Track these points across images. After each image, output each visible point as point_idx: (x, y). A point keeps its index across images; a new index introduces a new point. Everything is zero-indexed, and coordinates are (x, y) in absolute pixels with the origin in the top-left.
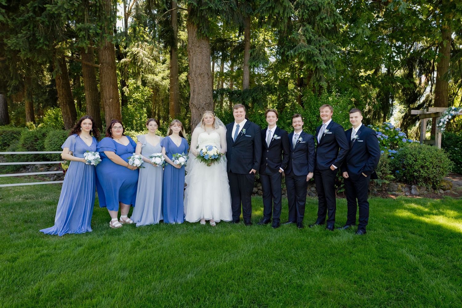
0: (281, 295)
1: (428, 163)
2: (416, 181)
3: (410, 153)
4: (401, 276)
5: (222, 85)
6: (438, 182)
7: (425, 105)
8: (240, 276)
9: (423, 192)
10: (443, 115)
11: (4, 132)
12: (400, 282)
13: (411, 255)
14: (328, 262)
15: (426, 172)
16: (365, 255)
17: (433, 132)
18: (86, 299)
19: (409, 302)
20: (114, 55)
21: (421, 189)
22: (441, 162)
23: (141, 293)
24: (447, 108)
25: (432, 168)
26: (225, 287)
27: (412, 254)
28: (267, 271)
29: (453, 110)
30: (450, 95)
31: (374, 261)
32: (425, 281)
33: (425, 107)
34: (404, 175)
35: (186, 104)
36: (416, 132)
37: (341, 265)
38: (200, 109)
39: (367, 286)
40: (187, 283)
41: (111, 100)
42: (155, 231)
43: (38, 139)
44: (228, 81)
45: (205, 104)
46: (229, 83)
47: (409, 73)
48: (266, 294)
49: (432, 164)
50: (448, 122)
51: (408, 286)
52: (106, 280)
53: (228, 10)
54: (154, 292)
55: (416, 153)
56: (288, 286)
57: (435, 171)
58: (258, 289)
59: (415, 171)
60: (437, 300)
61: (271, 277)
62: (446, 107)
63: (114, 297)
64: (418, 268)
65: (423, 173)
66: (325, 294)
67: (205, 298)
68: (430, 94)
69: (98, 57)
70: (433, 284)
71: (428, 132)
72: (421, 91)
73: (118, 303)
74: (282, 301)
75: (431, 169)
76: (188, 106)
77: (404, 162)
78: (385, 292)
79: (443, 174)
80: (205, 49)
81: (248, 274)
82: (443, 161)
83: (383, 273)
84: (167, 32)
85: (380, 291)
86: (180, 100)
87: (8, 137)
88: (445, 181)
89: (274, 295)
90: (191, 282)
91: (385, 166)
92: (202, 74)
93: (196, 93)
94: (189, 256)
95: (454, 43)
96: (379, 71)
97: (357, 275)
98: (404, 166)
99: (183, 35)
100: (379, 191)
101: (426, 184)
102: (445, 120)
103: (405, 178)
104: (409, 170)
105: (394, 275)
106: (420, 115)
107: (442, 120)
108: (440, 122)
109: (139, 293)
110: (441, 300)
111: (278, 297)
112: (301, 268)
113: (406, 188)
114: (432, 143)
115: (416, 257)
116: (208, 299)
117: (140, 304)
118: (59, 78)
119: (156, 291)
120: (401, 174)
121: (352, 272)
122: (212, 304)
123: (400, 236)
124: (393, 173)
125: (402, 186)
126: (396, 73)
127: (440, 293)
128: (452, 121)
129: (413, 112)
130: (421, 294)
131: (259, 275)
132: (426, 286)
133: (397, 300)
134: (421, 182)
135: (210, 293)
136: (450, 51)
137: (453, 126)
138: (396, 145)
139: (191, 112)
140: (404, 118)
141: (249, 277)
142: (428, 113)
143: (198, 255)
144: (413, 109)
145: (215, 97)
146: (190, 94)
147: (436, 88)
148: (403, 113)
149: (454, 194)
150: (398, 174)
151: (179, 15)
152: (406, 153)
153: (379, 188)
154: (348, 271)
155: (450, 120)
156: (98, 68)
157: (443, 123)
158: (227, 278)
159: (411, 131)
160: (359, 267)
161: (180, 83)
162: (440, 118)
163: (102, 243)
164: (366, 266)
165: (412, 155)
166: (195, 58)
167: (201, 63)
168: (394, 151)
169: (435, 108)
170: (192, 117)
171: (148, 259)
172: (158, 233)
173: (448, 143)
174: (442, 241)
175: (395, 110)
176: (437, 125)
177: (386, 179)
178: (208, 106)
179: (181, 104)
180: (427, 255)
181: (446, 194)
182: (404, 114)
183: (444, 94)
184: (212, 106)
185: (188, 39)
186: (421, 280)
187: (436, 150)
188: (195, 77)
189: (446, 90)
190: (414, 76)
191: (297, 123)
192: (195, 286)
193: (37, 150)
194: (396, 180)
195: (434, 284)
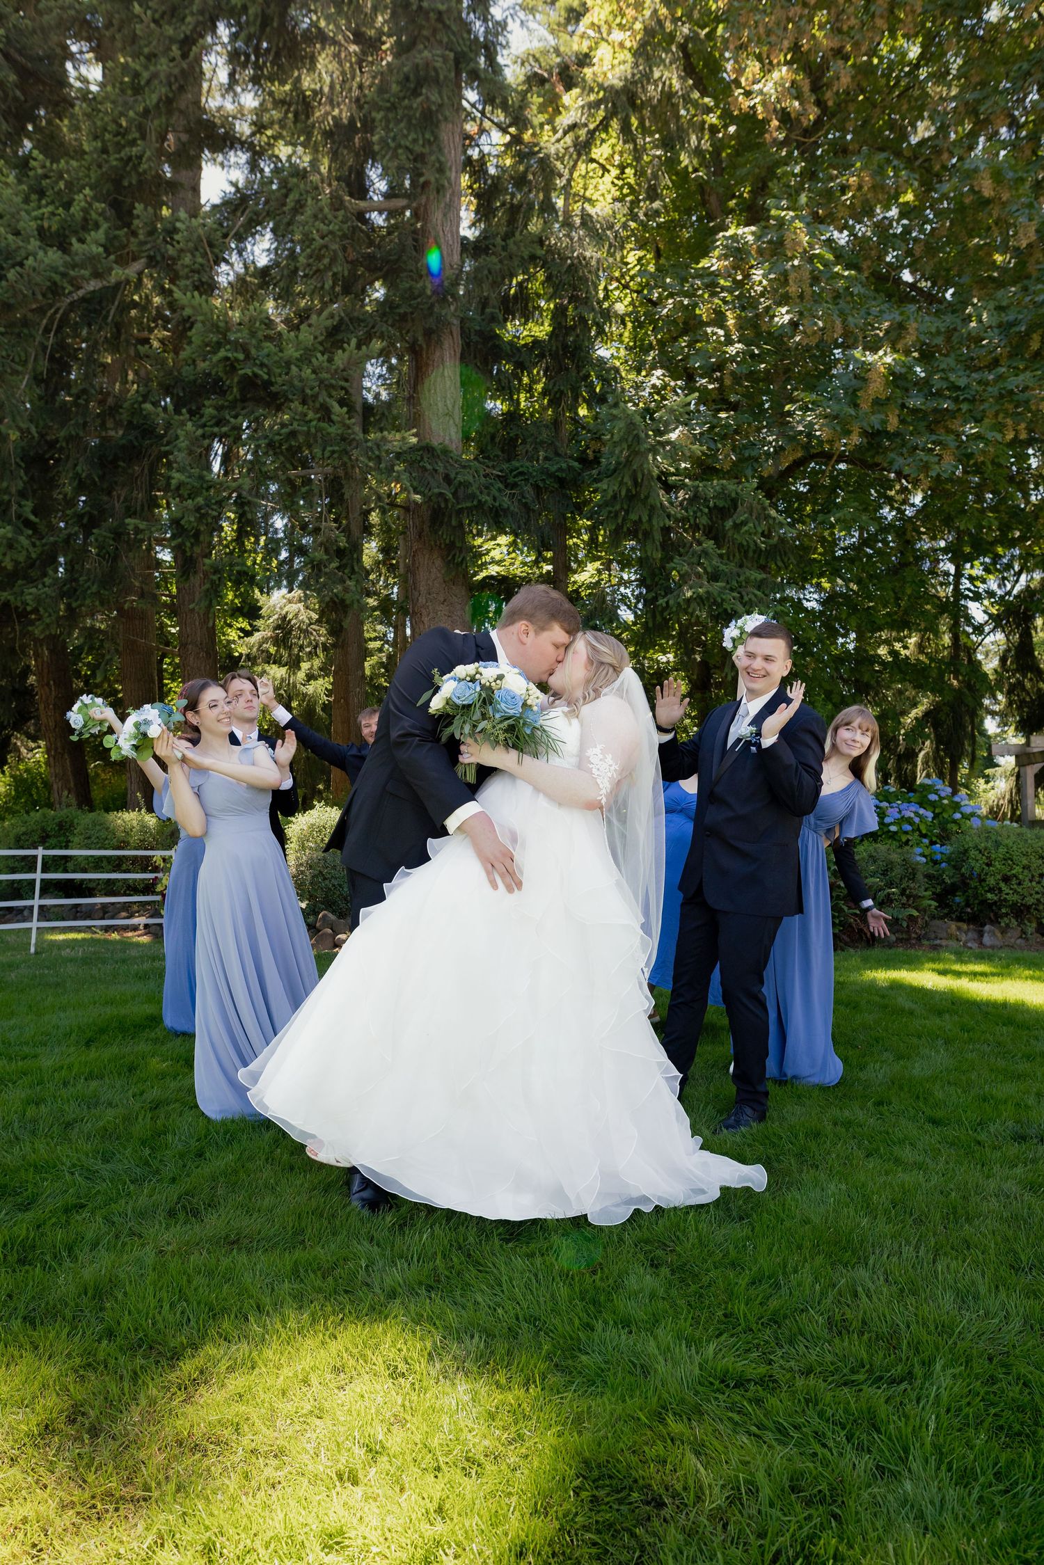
1: (1017, 870)
2: (994, 913)
3: (976, 848)
9: (1013, 941)
15: (1014, 890)
21: (1006, 933)
25: (1031, 881)
49: (1030, 870)
55: (989, 845)
59: (991, 890)
65: (1009, 893)
75: (1027, 883)
77: (964, 870)
98: (964, 881)
101: (1020, 923)
103: (968, 910)
104: (976, 888)
113: (969, 933)
124: (938, 896)
125: (959, 929)
134: (1006, 915)
152: (967, 846)
165: (980, 852)
194: (941, 911)
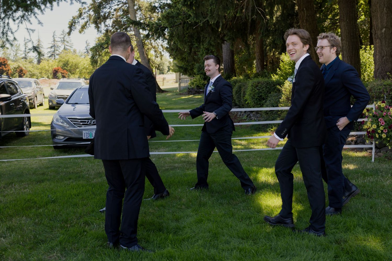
11: (259, 83)
118: (303, 10)
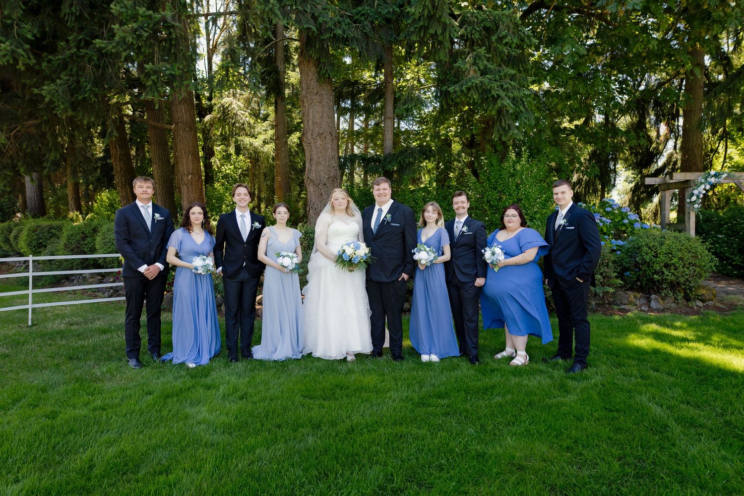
0: (453, 469)
1: (675, 260)
2: (658, 287)
3: (647, 245)
4: (641, 439)
5: (352, 150)
6: (693, 289)
7: (667, 170)
8: (388, 440)
9: (669, 305)
10: (696, 185)
12: (640, 449)
13: (656, 406)
14: (524, 417)
15: (673, 273)
16: (581, 405)
17: (681, 210)
18: (159, 474)
19: (657, 481)
20: (194, 111)
21: (665, 300)
22: (697, 257)
23: (240, 466)
24: (702, 173)
25: (683, 267)
26: (366, 456)
27: (656, 404)
28: (430, 431)
29: (712, 177)
30: (705, 153)
31: (596, 414)
32: (680, 447)
33: (668, 172)
34: (638, 279)
35: (299, 179)
36: (654, 211)
37: (544, 421)
38: (320, 186)
39: (588, 454)
40: (308, 450)
41: (190, 176)
42: (258, 370)
43: (87, 237)
44: (361, 142)
45: (328, 179)
46: (361, 146)
47: (640, 121)
48: (429, 467)
49: (683, 260)
50: (704, 195)
51: (654, 454)
52: (188, 445)
53: (360, 37)
54: (260, 464)
55: (656, 244)
56: (462, 454)
57: (687, 273)
58: (417, 459)
59: (656, 273)
60: (702, 477)
61: (436, 441)
62: (700, 172)
63: (200, 471)
64: (668, 427)
65: (669, 275)
66: (520, 468)
67: (336, 474)
68: (674, 152)
69: (170, 115)
70: (693, 451)
71: (672, 210)
72: (658, 148)
73: (206, 480)
74: (454, 478)
75: (681, 269)
76: (303, 182)
77: (637, 259)
78: (616, 465)
79: (700, 276)
80: (326, 97)
81: (401, 436)
82: (700, 256)
83: (612, 435)
84: (269, 74)
85: (609, 463)
86: (291, 173)
87: (45, 234)
88: (704, 288)
89: (442, 470)
90: (314, 449)
91: (607, 265)
92: (322, 134)
93: (314, 163)
94: (310, 409)
95: (708, 72)
96: (592, 120)
97: (570, 438)
98: (637, 265)
99: (293, 76)
100: (598, 304)
101: (674, 293)
102: (700, 192)
103: (639, 283)
104: (645, 270)
105: (631, 438)
106: (659, 185)
107: (696, 192)
108: (693, 195)
109: (237, 465)
110: (708, 477)
111: (448, 472)
112: (482, 426)
113: (641, 300)
114: (680, 228)
115: (664, 407)
116: (341, 475)
117: (239, 482)
118: (115, 147)
119: (263, 462)
120: (632, 278)
121: (562, 432)
122: (348, 483)
123: (635, 376)
124: (621, 275)
125: (635, 297)
126: (619, 122)
127: (706, 466)
128: (710, 194)
129: (649, 181)
130: (675, 467)
131: (417, 438)
132: (683, 455)
133: (637, 476)
134: (665, 289)
135: (343, 466)
136: (702, 84)
137: (713, 201)
138: (624, 232)
139: (306, 191)
140: (635, 190)
141: (402, 441)
142: (672, 181)
143: (323, 407)
144: (648, 176)
145: (342, 167)
146: (304, 164)
147: (682, 143)
148: (631, 182)
149: (720, 307)
150: (628, 276)
151: (286, 49)
152: (640, 244)
153: (599, 300)
154: (555, 430)
155: (707, 191)
156: (170, 130)
157: (698, 197)
158: (369, 443)
159: (647, 210)
160: (573, 425)
161: (290, 149)
162: (692, 189)
163: (181, 390)
164: (585, 423)
165: (650, 248)
166: (311, 110)
167: (321, 117)
168: (620, 242)
169: (683, 174)
170: (309, 198)
171: (249, 414)
172: (262, 373)
173: (705, 227)
174: (705, 382)
175: (619, 179)
176: (688, 200)
177: (609, 286)
178: (332, 181)
179: (292, 179)
180: (682, 406)
181: (707, 307)
182: (633, 185)
183: (696, 152)
184: (339, 181)
185: (300, 82)
186: (674, 445)
187: (688, 239)
188: (312, 139)
189: (699, 145)
190: (648, 126)
191: (460, 205)
192: (320, 455)
193: (85, 253)
194: (625, 286)
195: (696, 452)
